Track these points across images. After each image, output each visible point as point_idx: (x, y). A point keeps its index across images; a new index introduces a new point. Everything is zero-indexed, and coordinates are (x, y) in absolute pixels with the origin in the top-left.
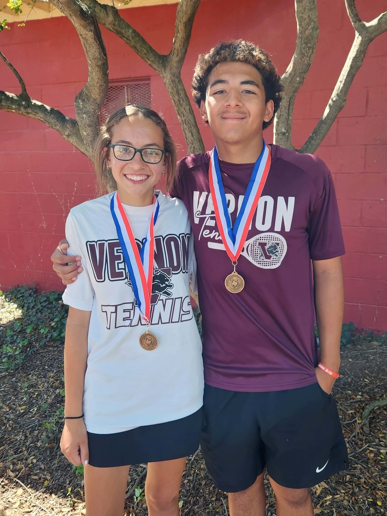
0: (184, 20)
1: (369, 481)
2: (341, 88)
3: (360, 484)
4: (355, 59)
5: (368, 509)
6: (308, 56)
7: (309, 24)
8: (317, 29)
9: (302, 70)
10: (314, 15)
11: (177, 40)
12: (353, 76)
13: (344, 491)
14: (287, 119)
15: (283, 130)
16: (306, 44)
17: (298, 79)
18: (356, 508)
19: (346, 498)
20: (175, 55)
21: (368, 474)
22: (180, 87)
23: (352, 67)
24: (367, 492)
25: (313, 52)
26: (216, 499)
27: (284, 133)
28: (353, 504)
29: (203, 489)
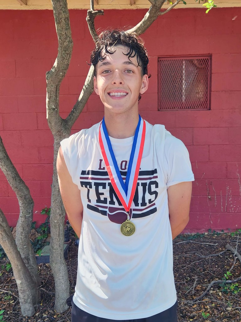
2: (90, 80)
6: (67, 59)
7: (66, 39)
8: (71, 42)
9: (63, 68)
10: (69, 33)
14: (56, 100)
15: (53, 107)
16: (65, 51)
17: (61, 73)
25: (70, 57)
27: (54, 108)
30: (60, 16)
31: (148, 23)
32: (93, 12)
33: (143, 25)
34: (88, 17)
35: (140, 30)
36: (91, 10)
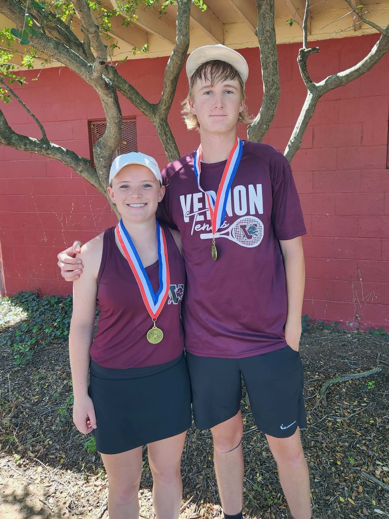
0: (171, 78)
1: (330, 445)
2: (297, 133)
3: (323, 448)
4: (308, 111)
5: (330, 468)
6: (272, 109)
7: (272, 86)
8: (279, 90)
9: (267, 120)
10: (277, 79)
11: (165, 93)
12: (307, 123)
13: (310, 455)
16: (271, 100)
17: (265, 126)
18: (321, 468)
19: (312, 460)
20: (163, 105)
21: (328, 440)
22: (167, 129)
23: (305, 117)
24: (329, 454)
25: (276, 106)
26: (207, 467)
28: (318, 465)
29: (195, 459)
30: (268, 61)
31: (376, 58)
32: (306, 51)
33: (368, 61)
34: (300, 57)
35: (365, 67)
36: (304, 47)
